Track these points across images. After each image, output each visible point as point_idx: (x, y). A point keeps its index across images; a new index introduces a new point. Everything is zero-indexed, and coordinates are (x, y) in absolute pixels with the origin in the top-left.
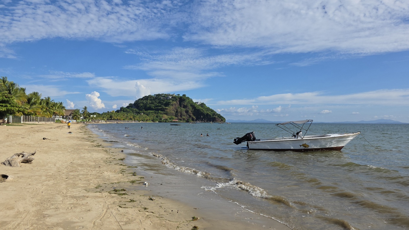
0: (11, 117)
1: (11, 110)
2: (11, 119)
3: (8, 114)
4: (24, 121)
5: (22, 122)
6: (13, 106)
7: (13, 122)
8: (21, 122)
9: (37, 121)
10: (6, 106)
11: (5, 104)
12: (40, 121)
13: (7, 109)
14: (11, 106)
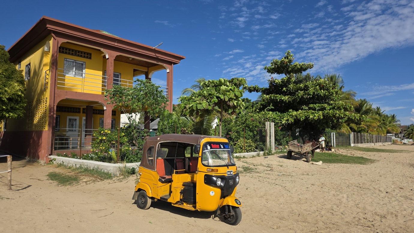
0: (333, 135)
1: (334, 116)
2: (333, 139)
3: (327, 130)
4: (354, 143)
5: (352, 145)
6: (339, 108)
7: (338, 145)
8: (350, 145)
9: (373, 142)
10: (323, 109)
11: (320, 105)
12: (377, 142)
13: (323, 116)
14: (333, 108)
